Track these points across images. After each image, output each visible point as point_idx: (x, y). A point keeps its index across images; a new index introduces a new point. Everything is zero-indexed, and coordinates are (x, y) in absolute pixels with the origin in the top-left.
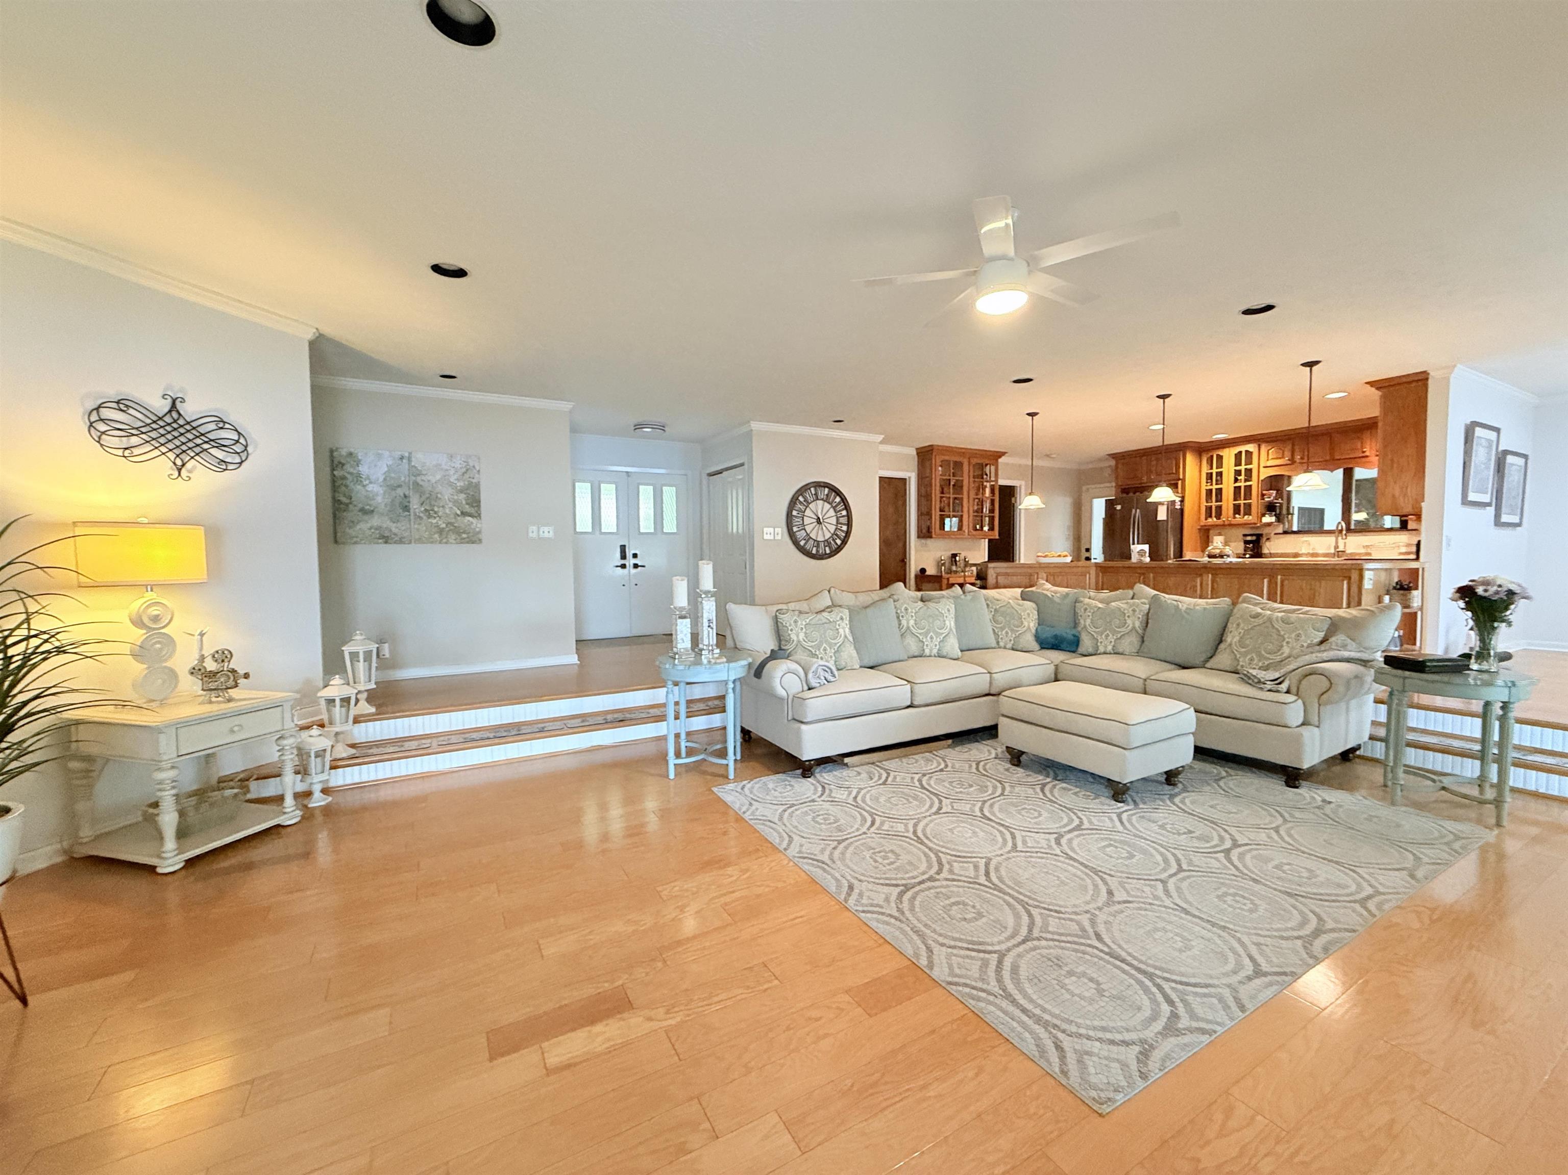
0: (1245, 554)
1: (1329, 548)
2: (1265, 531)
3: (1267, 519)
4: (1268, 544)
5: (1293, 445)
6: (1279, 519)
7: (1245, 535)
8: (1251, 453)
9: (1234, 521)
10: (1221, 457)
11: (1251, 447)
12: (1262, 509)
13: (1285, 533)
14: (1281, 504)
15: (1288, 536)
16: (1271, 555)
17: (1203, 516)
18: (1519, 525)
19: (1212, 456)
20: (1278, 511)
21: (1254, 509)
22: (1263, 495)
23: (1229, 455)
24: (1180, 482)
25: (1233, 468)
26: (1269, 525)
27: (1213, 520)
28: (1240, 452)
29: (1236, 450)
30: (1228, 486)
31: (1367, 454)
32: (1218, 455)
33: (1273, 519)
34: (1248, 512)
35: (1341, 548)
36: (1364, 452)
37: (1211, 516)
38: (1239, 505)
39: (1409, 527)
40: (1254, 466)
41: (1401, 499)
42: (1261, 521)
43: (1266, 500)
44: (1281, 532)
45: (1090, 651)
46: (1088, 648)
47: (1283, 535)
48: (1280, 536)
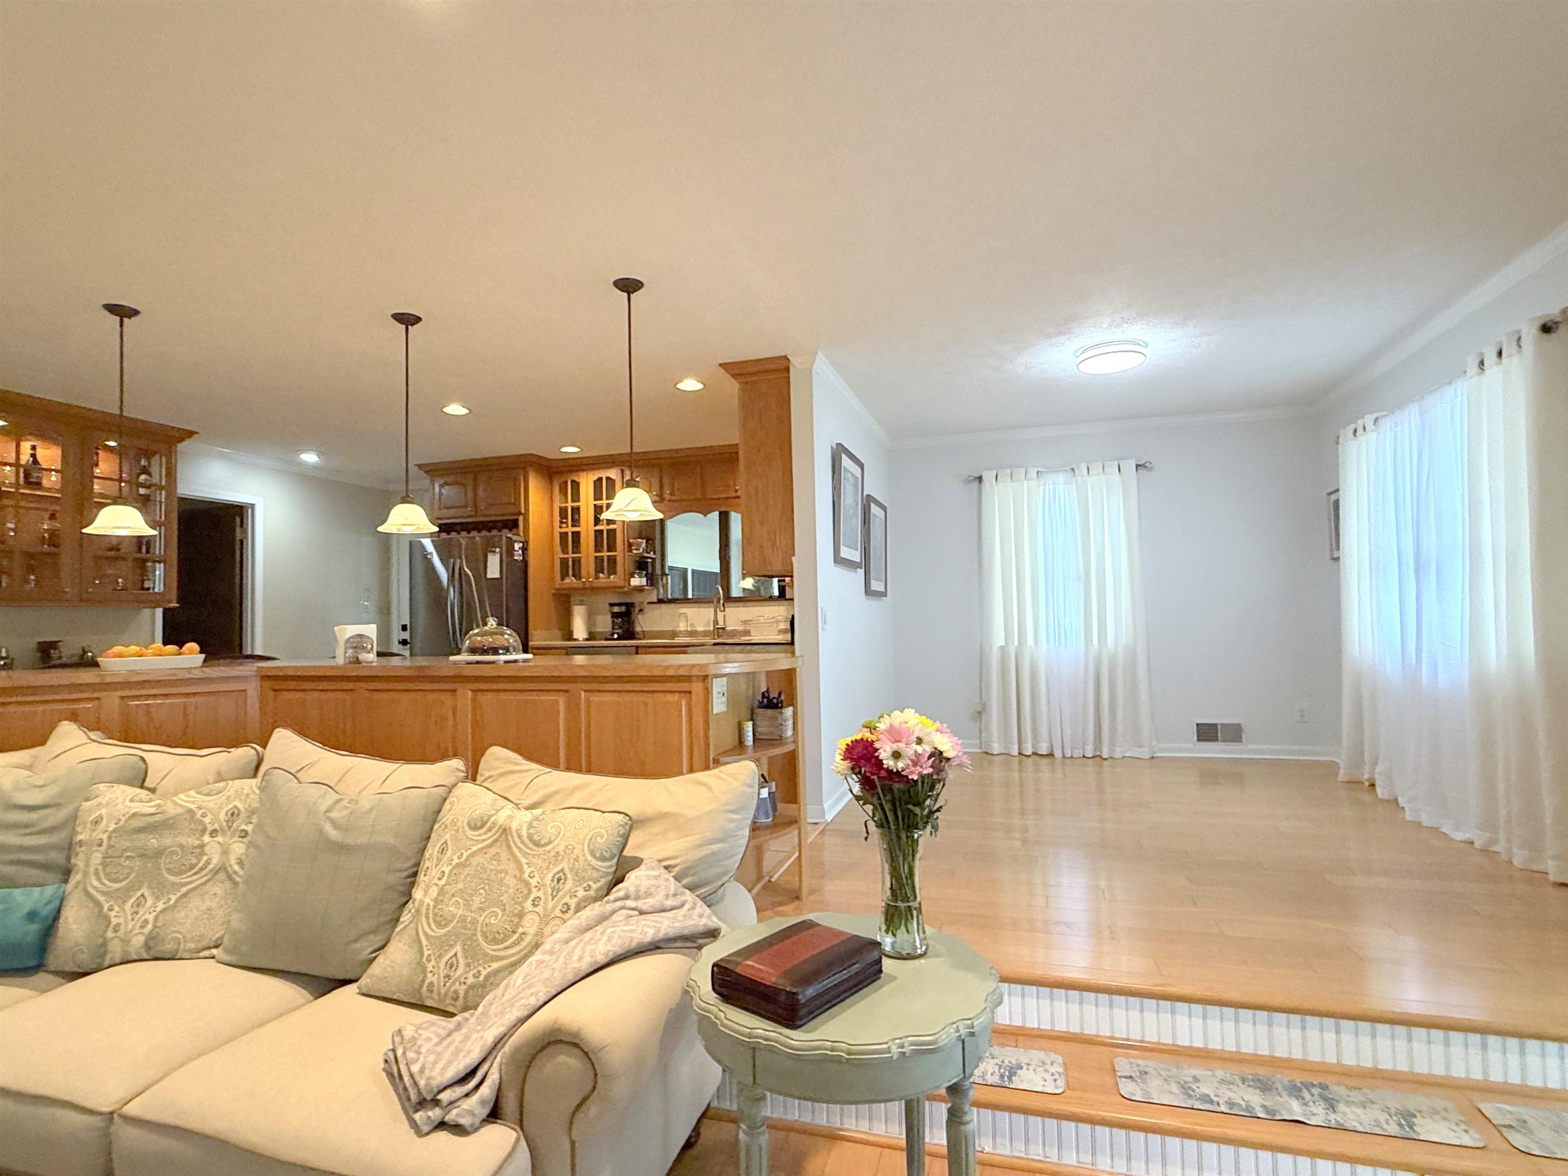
0: (613, 634)
1: (708, 624)
2: (637, 599)
3: (636, 581)
4: (640, 617)
5: (661, 471)
6: (652, 580)
7: (611, 605)
8: (614, 481)
9: (597, 584)
10: (578, 484)
11: (613, 473)
12: (630, 567)
13: (660, 601)
14: (654, 559)
15: (663, 606)
16: (645, 635)
17: (558, 576)
18: (884, 594)
19: (566, 482)
20: (650, 570)
21: (619, 567)
22: (630, 545)
23: (587, 482)
24: (521, 518)
25: (592, 502)
26: (640, 589)
27: (570, 580)
28: (600, 479)
29: (593, 476)
30: (587, 527)
31: (738, 494)
32: (573, 482)
33: (644, 581)
34: (612, 571)
35: (721, 624)
36: (736, 491)
37: (567, 575)
38: (602, 559)
39: (786, 594)
41: (770, 552)
42: (629, 585)
43: (635, 552)
44: (655, 600)
45: (81, 956)
46: (77, 945)
47: (658, 606)
48: (654, 606)
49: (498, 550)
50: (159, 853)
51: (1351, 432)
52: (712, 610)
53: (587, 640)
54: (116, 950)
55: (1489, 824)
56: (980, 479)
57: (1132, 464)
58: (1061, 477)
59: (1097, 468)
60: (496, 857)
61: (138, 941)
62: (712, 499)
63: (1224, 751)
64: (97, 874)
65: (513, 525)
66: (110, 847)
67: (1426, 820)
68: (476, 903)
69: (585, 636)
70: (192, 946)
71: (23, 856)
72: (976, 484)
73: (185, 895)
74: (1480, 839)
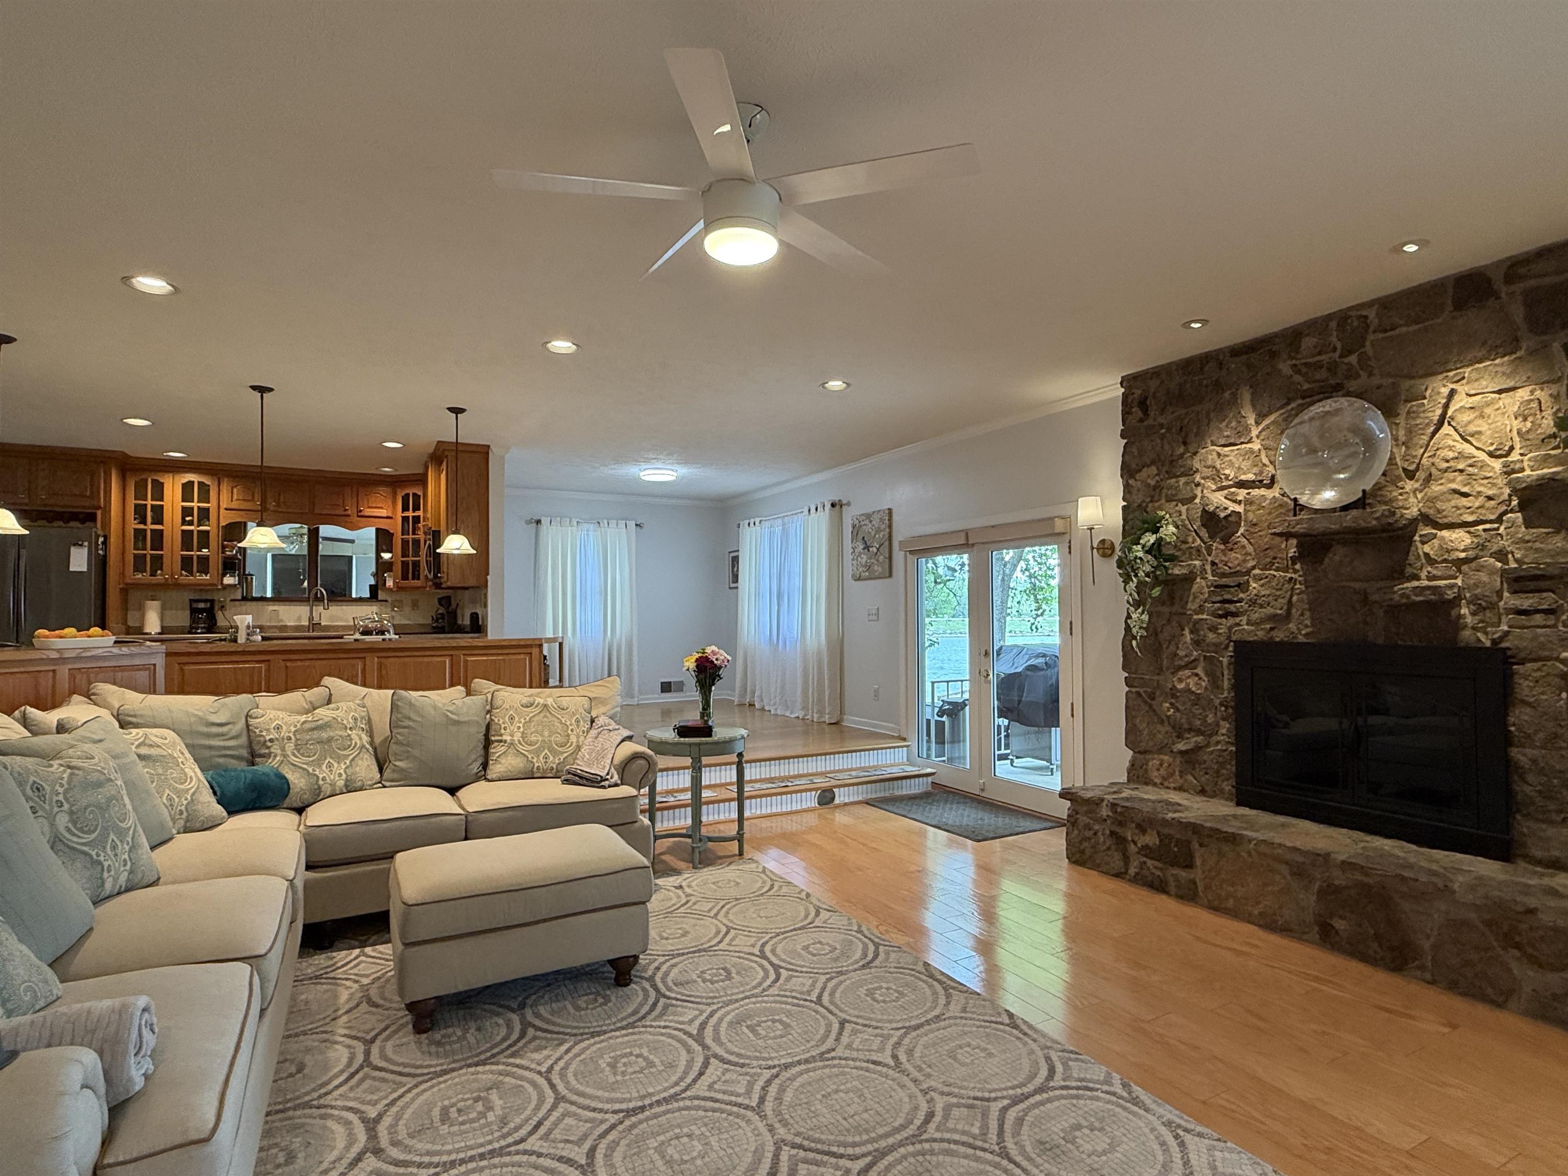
0: (185, 628)
2: (219, 597)
3: (229, 580)
4: (222, 612)
5: (264, 485)
7: (194, 601)
8: (208, 486)
9: (180, 581)
10: (162, 484)
11: (207, 478)
12: (222, 567)
13: (244, 599)
14: (240, 560)
15: (249, 603)
17: (133, 569)
19: (146, 480)
21: (212, 567)
22: (223, 547)
23: (172, 483)
24: (99, 513)
25: (179, 504)
26: (228, 588)
27: (146, 576)
28: (191, 483)
29: (180, 479)
30: (172, 527)
31: (349, 512)
32: (155, 481)
34: (204, 569)
35: (317, 620)
36: (346, 510)
37: (142, 570)
38: (190, 557)
39: (380, 598)
40: (212, 505)
42: (222, 583)
43: (228, 553)
44: (240, 597)
45: (305, 796)
46: (302, 789)
47: (243, 603)
48: (237, 603)
49: (86, 544)
50: (330, 740)
51: (747, 525)
52: (308, 608)
53: (159, 634)
54: (327, 790)
55: (805, 708)
56: (538, 522)
57: (634, 523)
58: (592, 527)
59: (613, 523)
60: (545, 716)
61: (341, 783)
62: (320, 514)
63: (676, 697)
64: (294, 755)
65: (92, 518)
66: (297, 740)
67: (779, 712)
68: (546, 734)
69: (158, 630)
70: (370, 783)
71: (228, 752)
72: (534, 525)
73: (353, 759)
74: (801, 714)
